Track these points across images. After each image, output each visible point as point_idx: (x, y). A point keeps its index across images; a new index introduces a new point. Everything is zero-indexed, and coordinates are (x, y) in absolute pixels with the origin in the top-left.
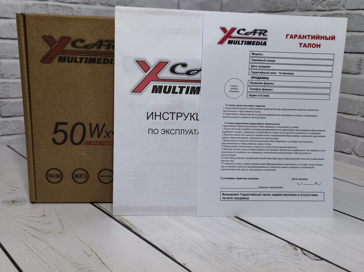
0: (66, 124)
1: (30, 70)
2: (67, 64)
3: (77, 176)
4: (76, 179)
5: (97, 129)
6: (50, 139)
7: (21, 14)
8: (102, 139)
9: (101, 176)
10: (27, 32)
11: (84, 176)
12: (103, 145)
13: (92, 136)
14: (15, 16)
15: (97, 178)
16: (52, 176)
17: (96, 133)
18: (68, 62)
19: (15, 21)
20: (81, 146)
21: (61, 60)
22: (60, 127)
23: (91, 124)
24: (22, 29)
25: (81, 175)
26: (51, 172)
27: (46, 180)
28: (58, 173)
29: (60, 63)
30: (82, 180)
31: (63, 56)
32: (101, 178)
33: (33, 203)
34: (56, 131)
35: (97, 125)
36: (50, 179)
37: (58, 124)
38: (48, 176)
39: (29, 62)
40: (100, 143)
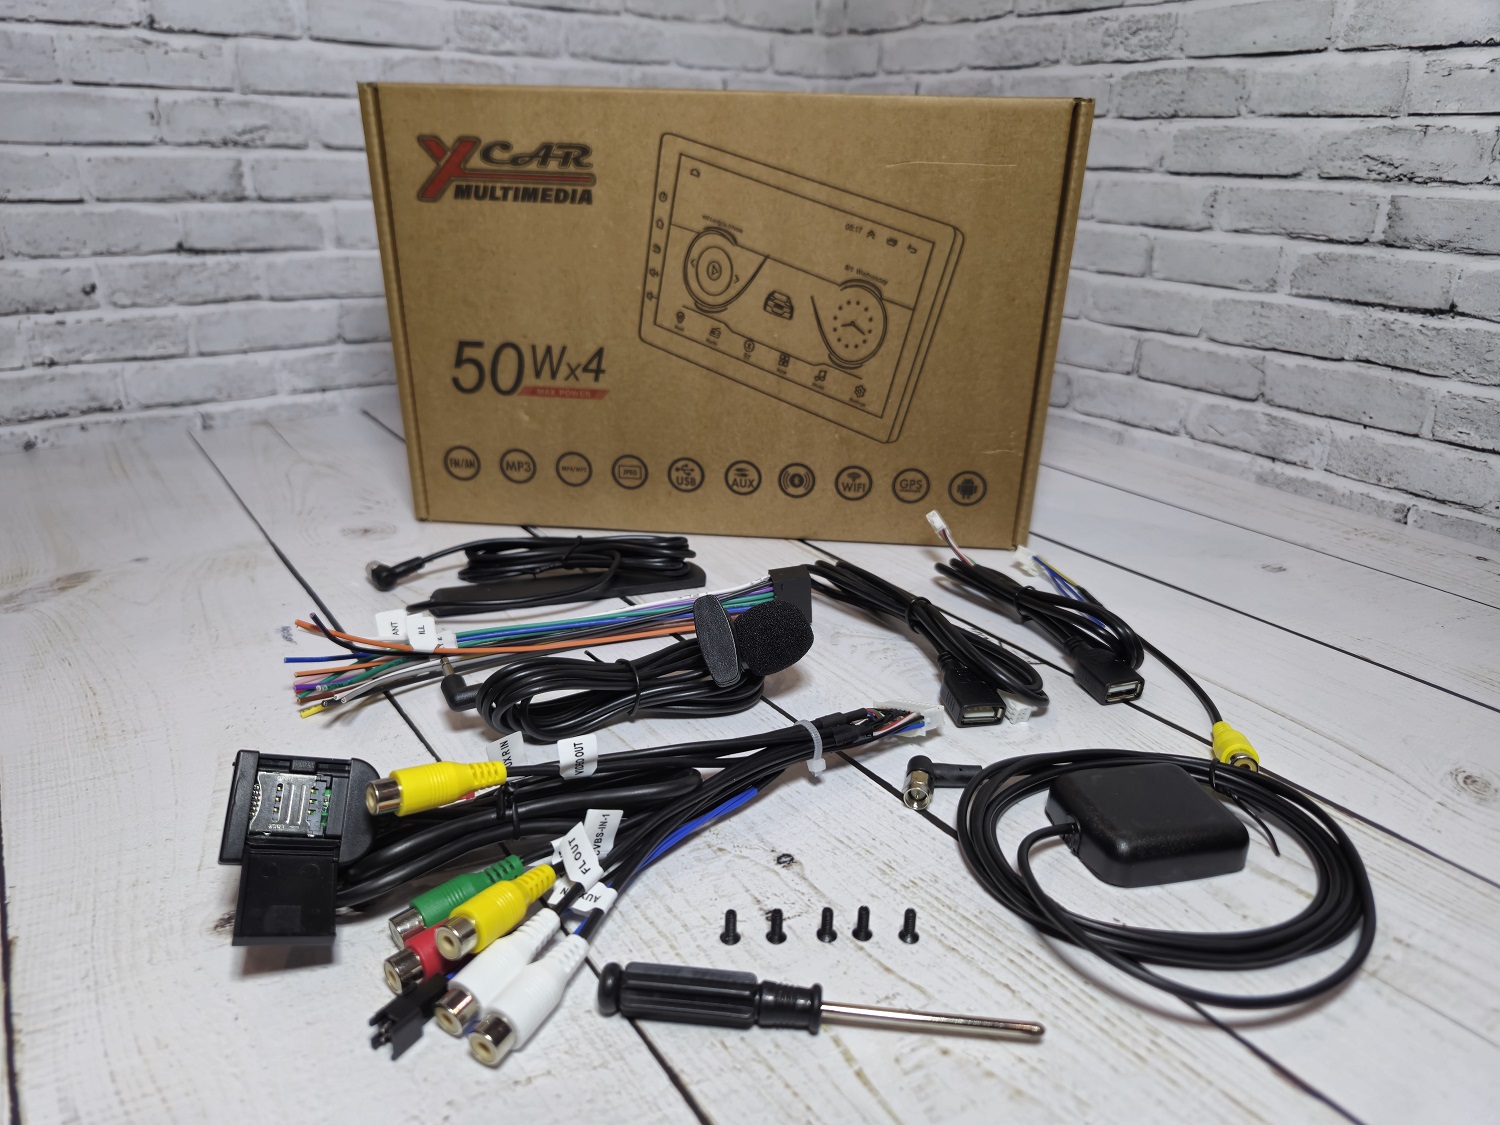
0: (479, 344)
1: (395, 217)
2: (473, 204)
3: (511, 466)
4: (509, 473)
5: (548, 360)
6: (449, 381)
7: (370, 85)
8: (560, 382)
9: (564, 468)
10: (385, 127)
11: (525, 467)
12: (564, 396)
13: (538, 374)
14: (355, 90)
15: (554, 473)
16: (457, 464)
17: (547, 369)
18: (478, 197)
19: (355, 104)
20: (514, 398)
21: (462, 193)
22: (469, 352)
23: (534, 348)
24: (372, 119)
25: (520, 465)
26: (455, 455)
27: (444, 473)
28: (469, 456)
29: (459, 201)
30: (522, 475)
31: (464, 184)
32: (563, 473)
33: (422, 520)
34: (459, 362)
35: (549, 350)
36: (454, 470)
37: (462, 345)
38: (448, 463)
39: (393, 199)
40: (557, 392)
